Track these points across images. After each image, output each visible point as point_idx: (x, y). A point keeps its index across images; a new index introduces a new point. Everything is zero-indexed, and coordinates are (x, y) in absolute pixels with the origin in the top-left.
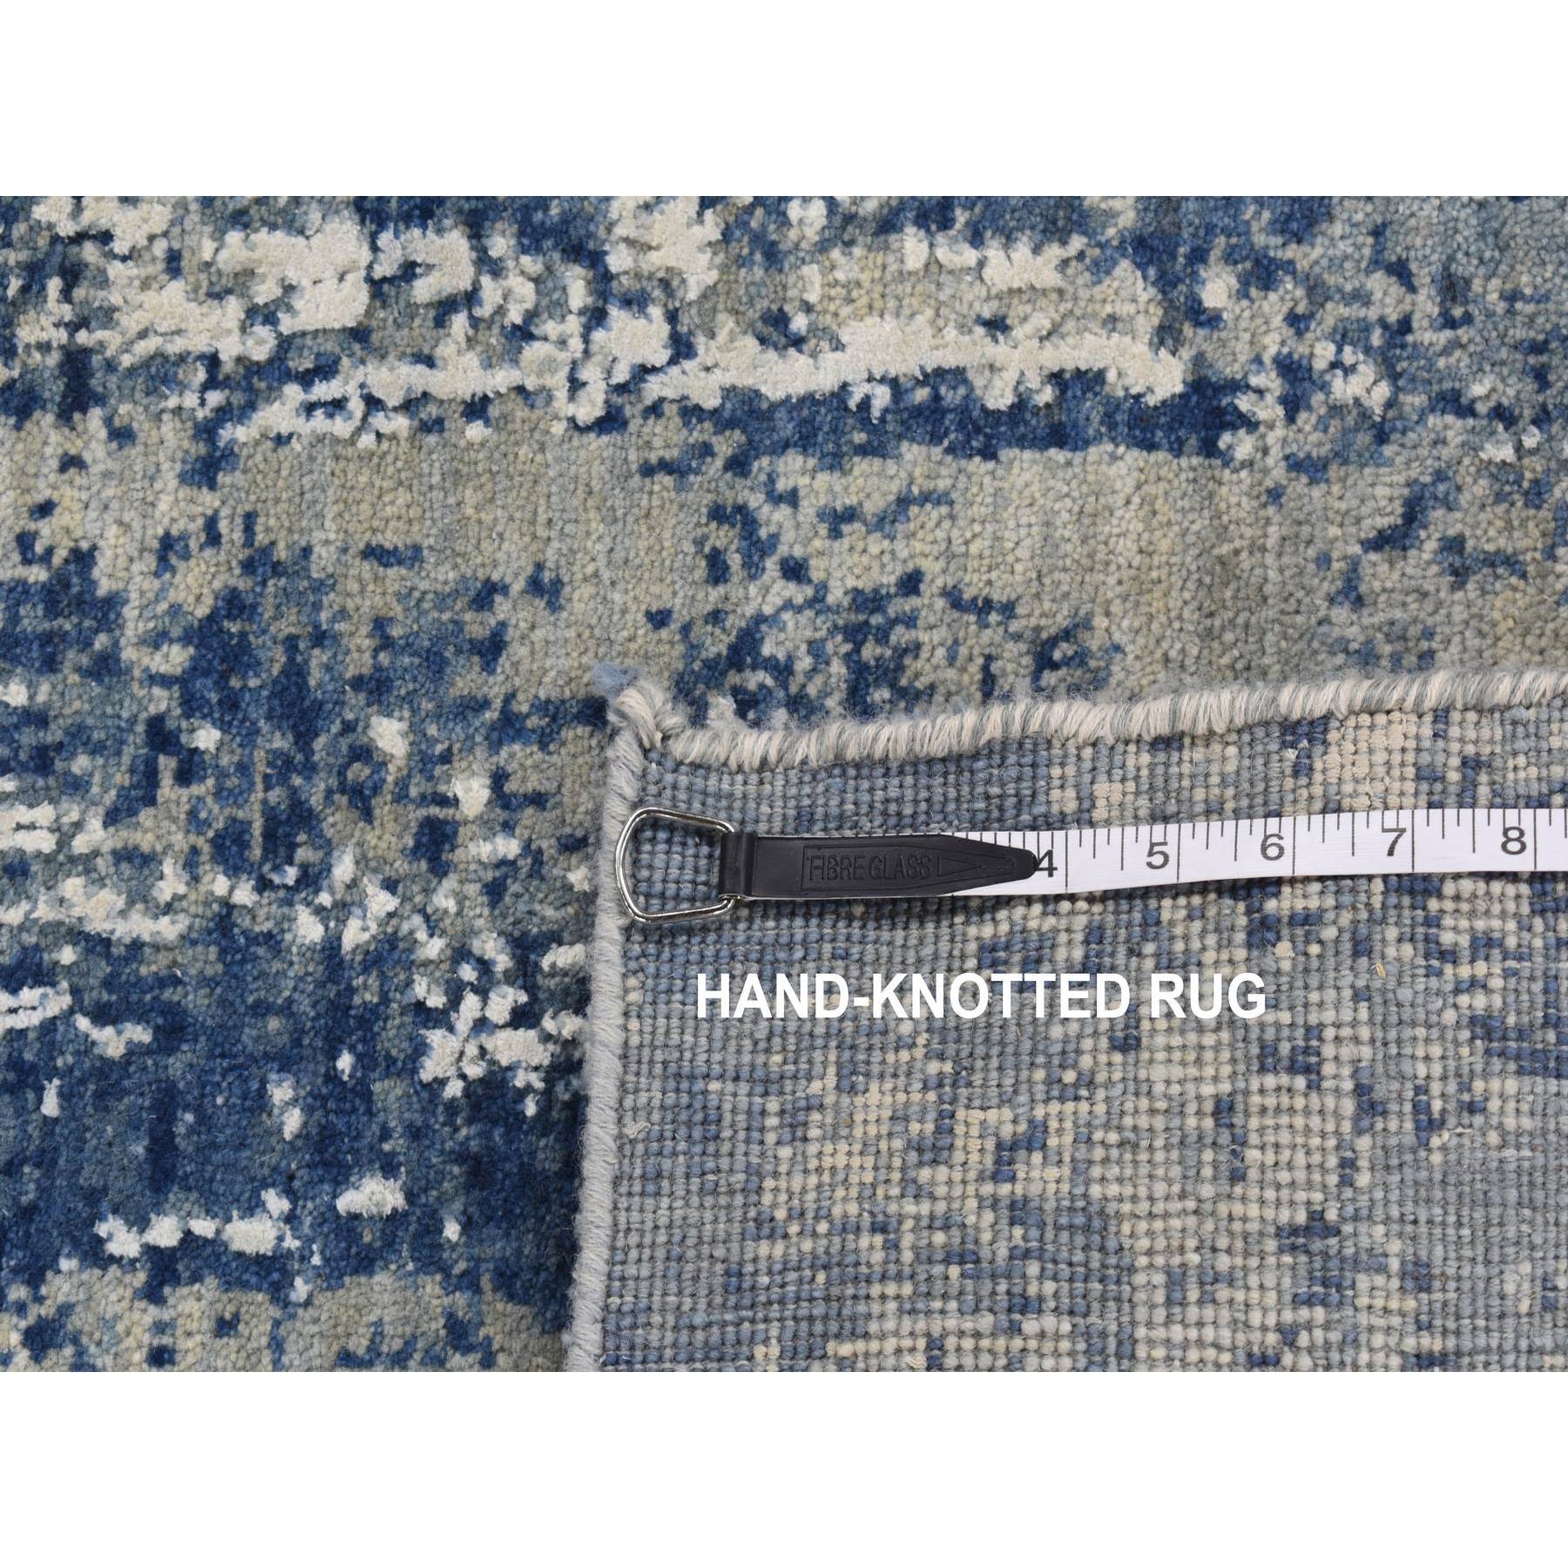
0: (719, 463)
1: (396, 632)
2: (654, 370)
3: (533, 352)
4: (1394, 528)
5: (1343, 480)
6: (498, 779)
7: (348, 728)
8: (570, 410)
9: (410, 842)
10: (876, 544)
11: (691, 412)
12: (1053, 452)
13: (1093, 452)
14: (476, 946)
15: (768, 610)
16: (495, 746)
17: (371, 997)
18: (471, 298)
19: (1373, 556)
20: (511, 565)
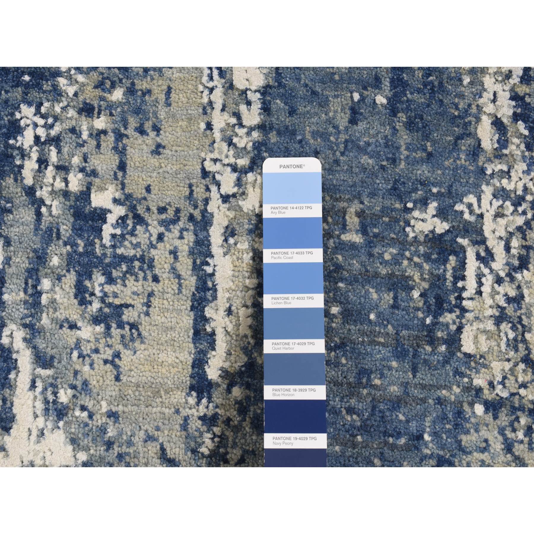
0: (192, 211)
1: (147, 97)
2: (219, 189)
3: (225, 146)
4: (166, 454)
5: (181, 436)
6: (104, 132)
7: (121, 80)
8: (208, 159)
9: (88, 101)
10: (167, 267)
11: (207, 201)
12: (192, 331)
13: (192, 345)
14: (57, 124)
15: (150, 228)
16: (114, 131)
17: (45, 87)
18: (241, 125)
19: (158, 447)
20: (165, 138)
